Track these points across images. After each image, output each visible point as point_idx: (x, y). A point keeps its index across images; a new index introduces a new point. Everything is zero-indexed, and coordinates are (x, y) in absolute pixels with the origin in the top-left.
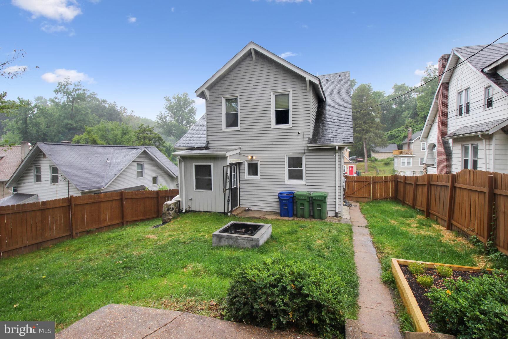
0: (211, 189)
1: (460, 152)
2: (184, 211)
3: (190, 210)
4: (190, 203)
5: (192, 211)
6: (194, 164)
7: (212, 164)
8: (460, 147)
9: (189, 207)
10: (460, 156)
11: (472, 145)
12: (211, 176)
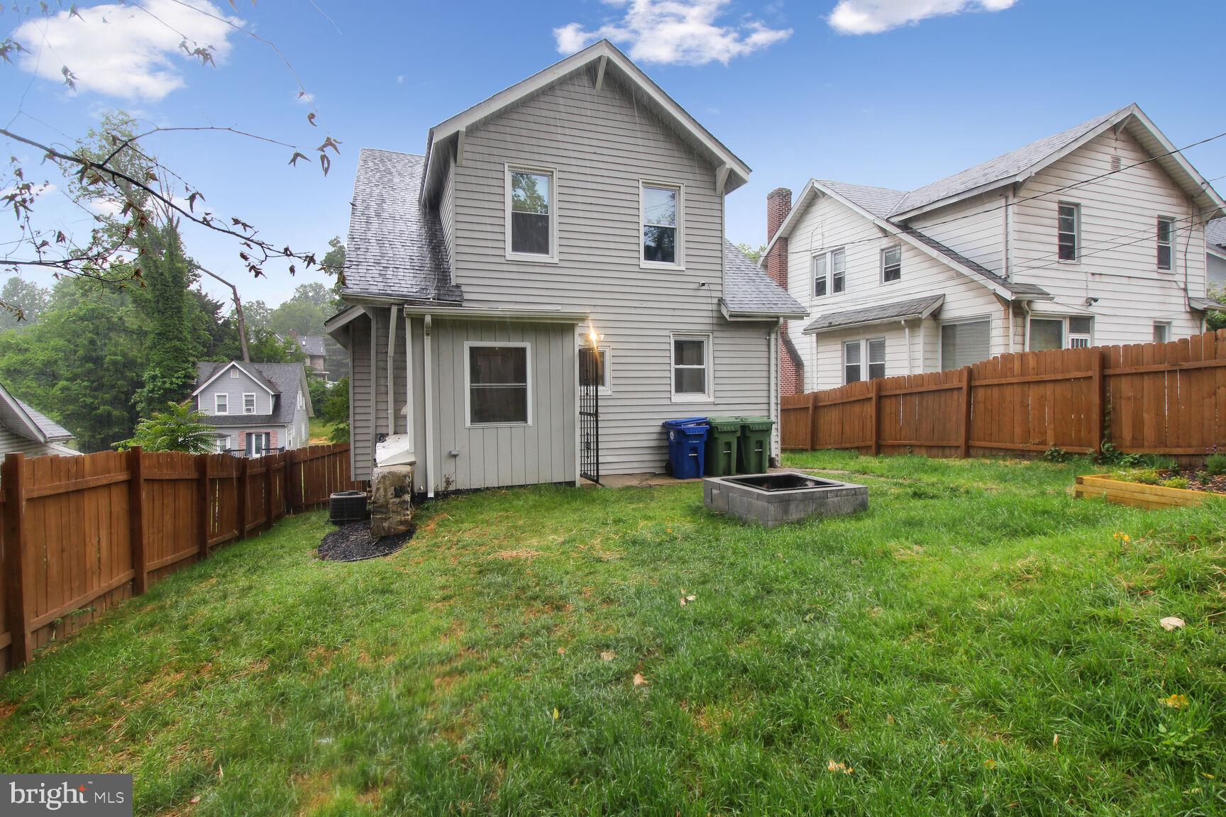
0: (524, 419)
1: (839, 354)
2: (431, 495)
3: (452, 488)
4: (449, 468)
5: (458, 492)
6: (467, 345)
7: (528, 345)
8: (839, 347)
9: (448, 482)
10: (839, 360)
11: (867, 340)
12: (525, 382)
